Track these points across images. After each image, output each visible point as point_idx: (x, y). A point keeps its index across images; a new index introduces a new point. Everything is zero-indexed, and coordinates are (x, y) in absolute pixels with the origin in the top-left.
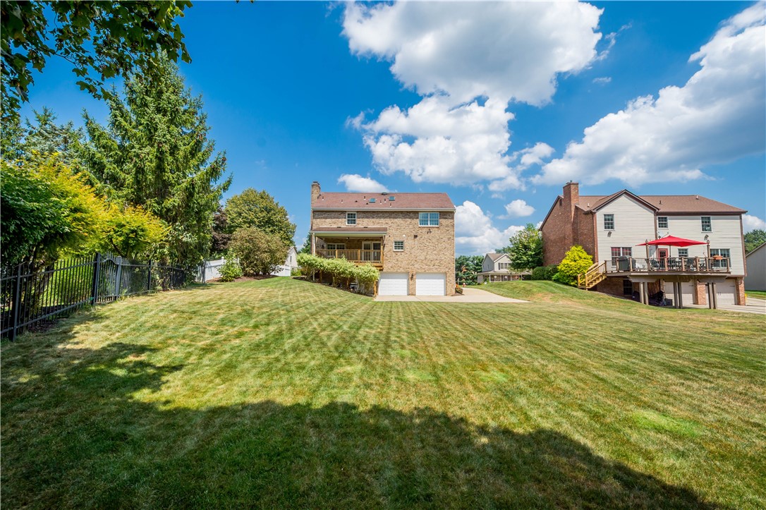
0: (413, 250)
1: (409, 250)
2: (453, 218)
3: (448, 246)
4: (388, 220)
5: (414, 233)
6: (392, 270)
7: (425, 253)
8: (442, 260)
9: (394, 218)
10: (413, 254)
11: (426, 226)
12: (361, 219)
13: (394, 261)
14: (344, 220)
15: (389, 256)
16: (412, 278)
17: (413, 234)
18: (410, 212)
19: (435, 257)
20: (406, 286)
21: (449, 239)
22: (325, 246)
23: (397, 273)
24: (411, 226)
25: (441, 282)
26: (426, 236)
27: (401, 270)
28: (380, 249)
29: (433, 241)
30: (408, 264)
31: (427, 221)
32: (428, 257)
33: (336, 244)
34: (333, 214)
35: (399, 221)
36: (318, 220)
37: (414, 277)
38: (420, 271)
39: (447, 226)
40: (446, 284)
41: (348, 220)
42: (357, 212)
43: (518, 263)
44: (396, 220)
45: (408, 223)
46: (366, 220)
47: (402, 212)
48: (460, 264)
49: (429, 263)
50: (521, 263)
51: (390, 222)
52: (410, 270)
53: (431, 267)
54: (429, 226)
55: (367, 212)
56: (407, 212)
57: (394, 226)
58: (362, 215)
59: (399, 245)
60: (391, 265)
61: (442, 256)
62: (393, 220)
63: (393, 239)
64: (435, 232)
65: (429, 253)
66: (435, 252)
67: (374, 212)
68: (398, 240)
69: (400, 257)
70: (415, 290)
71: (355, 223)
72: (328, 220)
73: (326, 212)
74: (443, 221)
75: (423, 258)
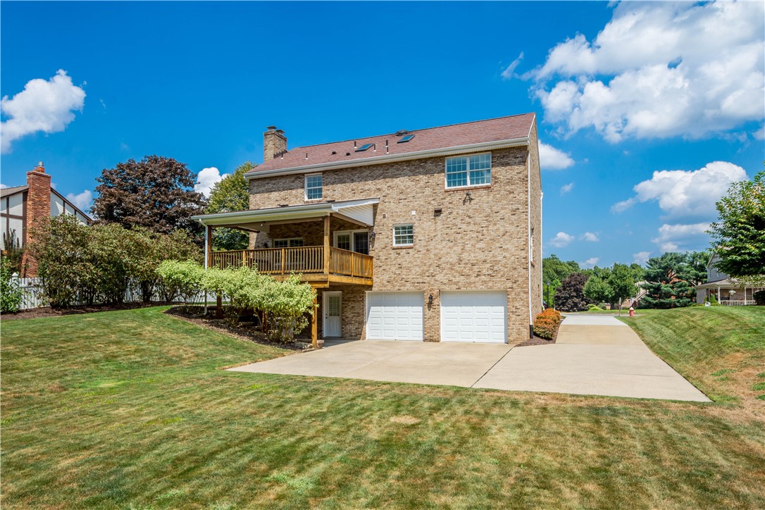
0: (433, 243)
1: (423, 243)
2: (523, 163)
3: (511, 228)
4: (381, 184)
5: (435, 205)
6: (389, 287)
7: (458, 249)
8: (497, 262)
9: (392, 177)
10: (434, 252)
11: (465, 186)
12: (331, 187)
13: (393, 269)
14: (300, 191)
15: (383, 258)
16: (430, 304)
17: (432, 208)
18: (425, 160)
19: (481, 256)
20: (421, 320)
21: (514, 212)
22: (270, 244)
23: (400, 293)
24: (428, 191)
25: (495, 314)
26: (461, 209)
27: (408, 287)
28: (322, 243)
29: (478, 219)
30: (422, 274)
31: (465, 175)
32: (465, 256)
33: (289, 240)
34: (281, 183)
35: (403, 182)
37: (435, 302)
38: (447, 288)
39: (510, 182)
40: (507, 318)
41: (310, 191)
42: (324, 171)
43: (734, 262)
44: (397, 181)
45: (422, 183)
46: (339, 187)
47: (408, 162)
48: (665, 268)
49: (466, 271)
50: (744, 261)
51: (384, 187)
52: (426, 287)
53: (473, 279)
54: (469, 185)
55: (342, 170)
56: (420, 160)
57: (394, 193)
58: (332, 177)
59: (406, 233)
60: (386, 277)
61: (497, 251)
62: (391, 182)
63: (390, 223)
64: (481, 198)
65: (468, 247)
66: (481, 245)
67: (354, 169)
68: (402, 222)
69: (406, 258)
70: (438, 330)
71: (320, 196)
72: (274, 195)
73: (271, 178)
74: (501, 172)
75: (454, 259)
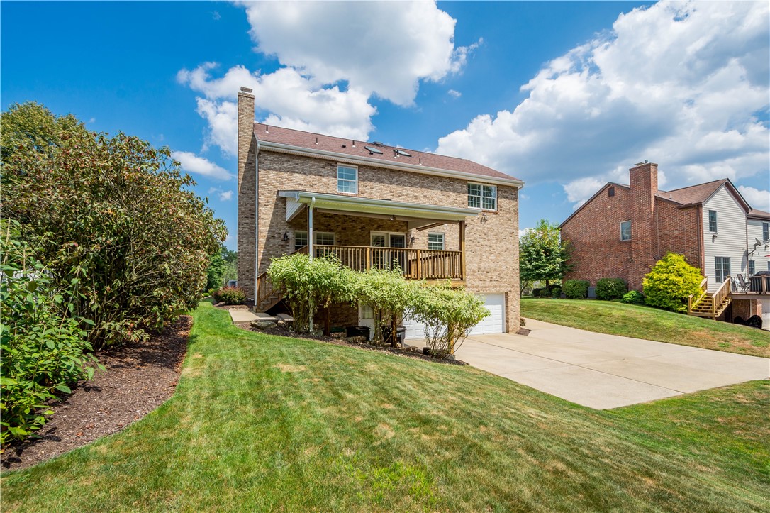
2: (516, 199)
4: (418, 192)
7: (477, 259)
8: (502, 271)
9: (428, 188)
12: (367, 183)
14: (332, 180)
18: (454, 180)
19: (493, 266)
22: (291, 235)
26: (480, 227)
29: (490, 237)
31: (479, 199)
32: (482, 265)
34: (307, 165)
35: (436, 195)
36: (273, 174)
39: (509, 212)
40: (506, 314)
41: (341, 182)
42: (360, 166)
44: (431, 192)
45: (451, 199)
46: (377, 185)
47: (441, 178)
49: (483, 277)
51: (421, 195)
53: (487, 284)
54: (482, 209)
55: (380, 169)
56: (450, 178)
58: (369, 174)
59: (436, 241)
61: (502, 263)
62: (427, 192)
64: (492, 220)
65: (484, 258)
66: (492, 257)
67: (392, 171)
71: (355, 190)
72: (297, 177)
74: (503, 202)
